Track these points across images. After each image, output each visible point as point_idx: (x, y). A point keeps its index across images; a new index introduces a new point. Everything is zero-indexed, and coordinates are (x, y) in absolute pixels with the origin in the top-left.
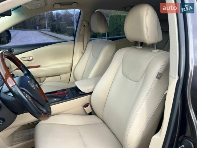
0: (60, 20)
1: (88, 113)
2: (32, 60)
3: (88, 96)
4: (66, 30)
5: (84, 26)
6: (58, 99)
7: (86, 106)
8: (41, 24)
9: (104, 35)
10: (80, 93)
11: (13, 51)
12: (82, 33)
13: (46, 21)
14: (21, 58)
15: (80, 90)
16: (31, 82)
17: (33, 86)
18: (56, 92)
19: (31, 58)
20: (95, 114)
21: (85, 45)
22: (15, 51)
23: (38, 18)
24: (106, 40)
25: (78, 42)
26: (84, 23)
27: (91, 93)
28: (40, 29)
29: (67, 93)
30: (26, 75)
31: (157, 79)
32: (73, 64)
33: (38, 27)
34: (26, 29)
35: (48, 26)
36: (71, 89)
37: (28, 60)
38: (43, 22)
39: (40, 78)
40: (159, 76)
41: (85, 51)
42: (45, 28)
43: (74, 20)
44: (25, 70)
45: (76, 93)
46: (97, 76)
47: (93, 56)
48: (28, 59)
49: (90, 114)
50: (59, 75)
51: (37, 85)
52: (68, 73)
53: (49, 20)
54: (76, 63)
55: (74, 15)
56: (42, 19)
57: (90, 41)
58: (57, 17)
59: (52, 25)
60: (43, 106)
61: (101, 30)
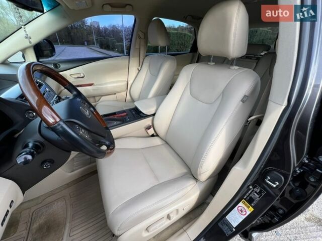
0: (108, 35)
1: (151, 135)
2: (83, 77)
3: (151, 118)
4: (116, 47)
5: (140, 38)
6: (119, 122)
7: (149, 128)
8: (89, 39)
9: (163, 50)
10: (141, 114)
11: (60, 67)
12: (137, 47)
13: (94, 37)
14: (70, 75)
15: (141, 112)
16: (84, 107)
17: (87, 113)
18: (114, 114)
19: (82, 75)
20: (157, 135)
21: (141, 61)
22: (62, 66)
23: (85, 33)
24: (166, 55)
25: (133, 57)
26: (140, 34)
27: (154, 115)
28: (88, 45)
29: (127, 115)
30: (75, 96)
31: (241, 102)
32: (129, 83)
33: (86, 43)
34: (74, 44)
35: (97, 42)
36: (130, 110)
37: (78, 78)
38: (91, 37)
39: (94, 97)
40: (245, 99)
41: (141, 67)
42: (94, 44)
43: (123, 36)
44: (73, 90)
45: (136, 114)
46: (158, 96)
47: (151, 73)
48: (78, 76)
49: (153, 136)
50: (115, 94)
51: (92, 109)
52: (124, 91)
53: (97, 36)
54: (132, 81)
55: (122, 31)
56: (90, 34)
57: (146, 56)
58: (105, 32)
59: (100, 41)
60: (104, 137)
61: (161, 42)
